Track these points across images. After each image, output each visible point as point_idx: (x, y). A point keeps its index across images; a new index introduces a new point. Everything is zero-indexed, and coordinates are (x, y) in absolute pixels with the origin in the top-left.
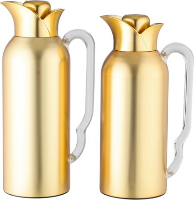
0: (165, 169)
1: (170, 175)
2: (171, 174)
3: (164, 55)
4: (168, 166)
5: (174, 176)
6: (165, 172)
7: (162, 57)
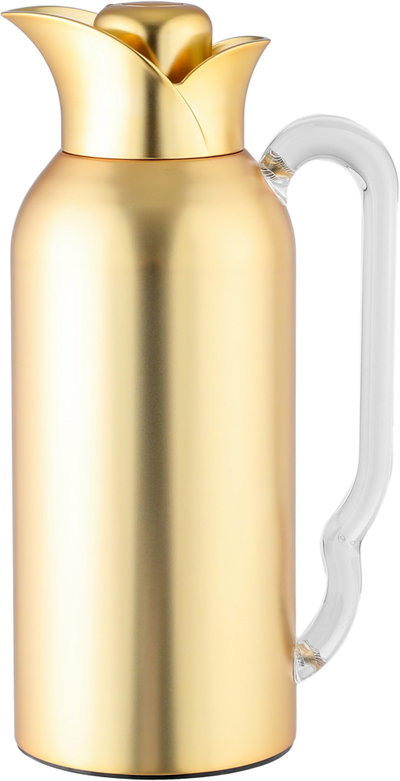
0: (289, 642)
1: (308, 667)
2: (316, 661)
3: (275, 169)
4: (301, 629)
5: (323, 670)
6: (291, 658)
7: (268, 180)
